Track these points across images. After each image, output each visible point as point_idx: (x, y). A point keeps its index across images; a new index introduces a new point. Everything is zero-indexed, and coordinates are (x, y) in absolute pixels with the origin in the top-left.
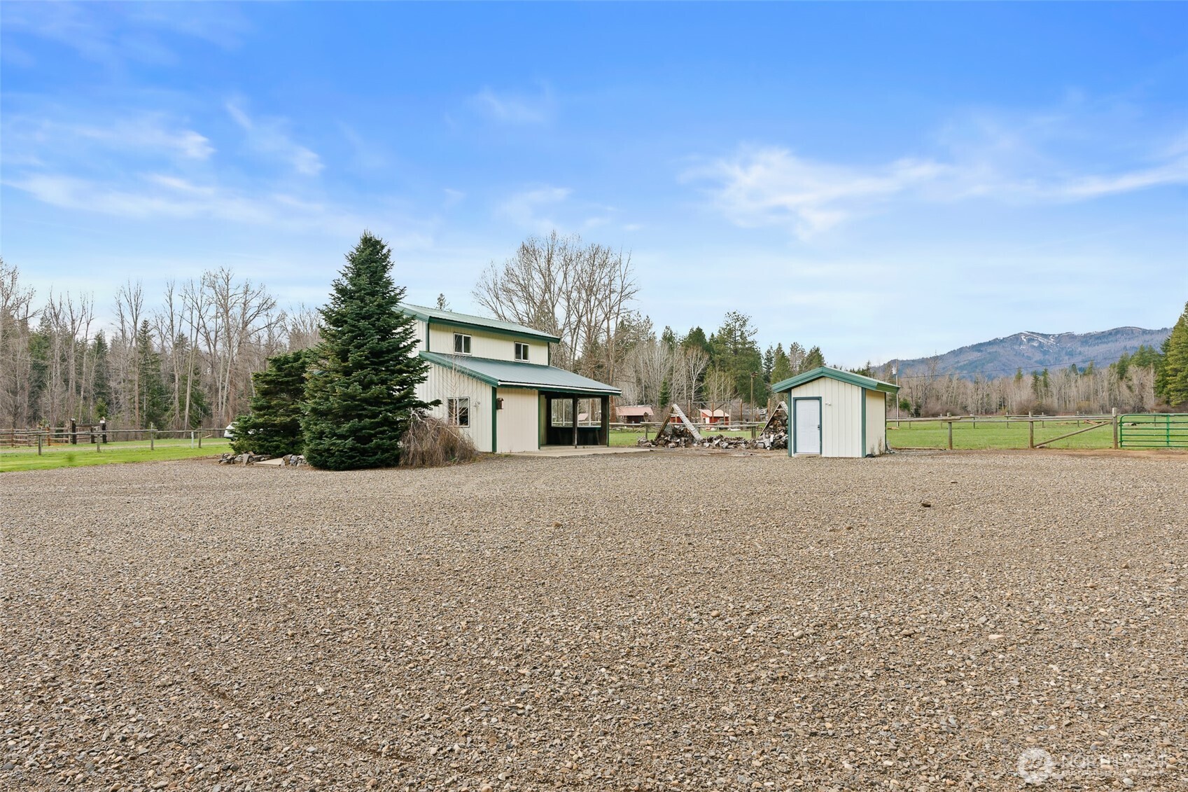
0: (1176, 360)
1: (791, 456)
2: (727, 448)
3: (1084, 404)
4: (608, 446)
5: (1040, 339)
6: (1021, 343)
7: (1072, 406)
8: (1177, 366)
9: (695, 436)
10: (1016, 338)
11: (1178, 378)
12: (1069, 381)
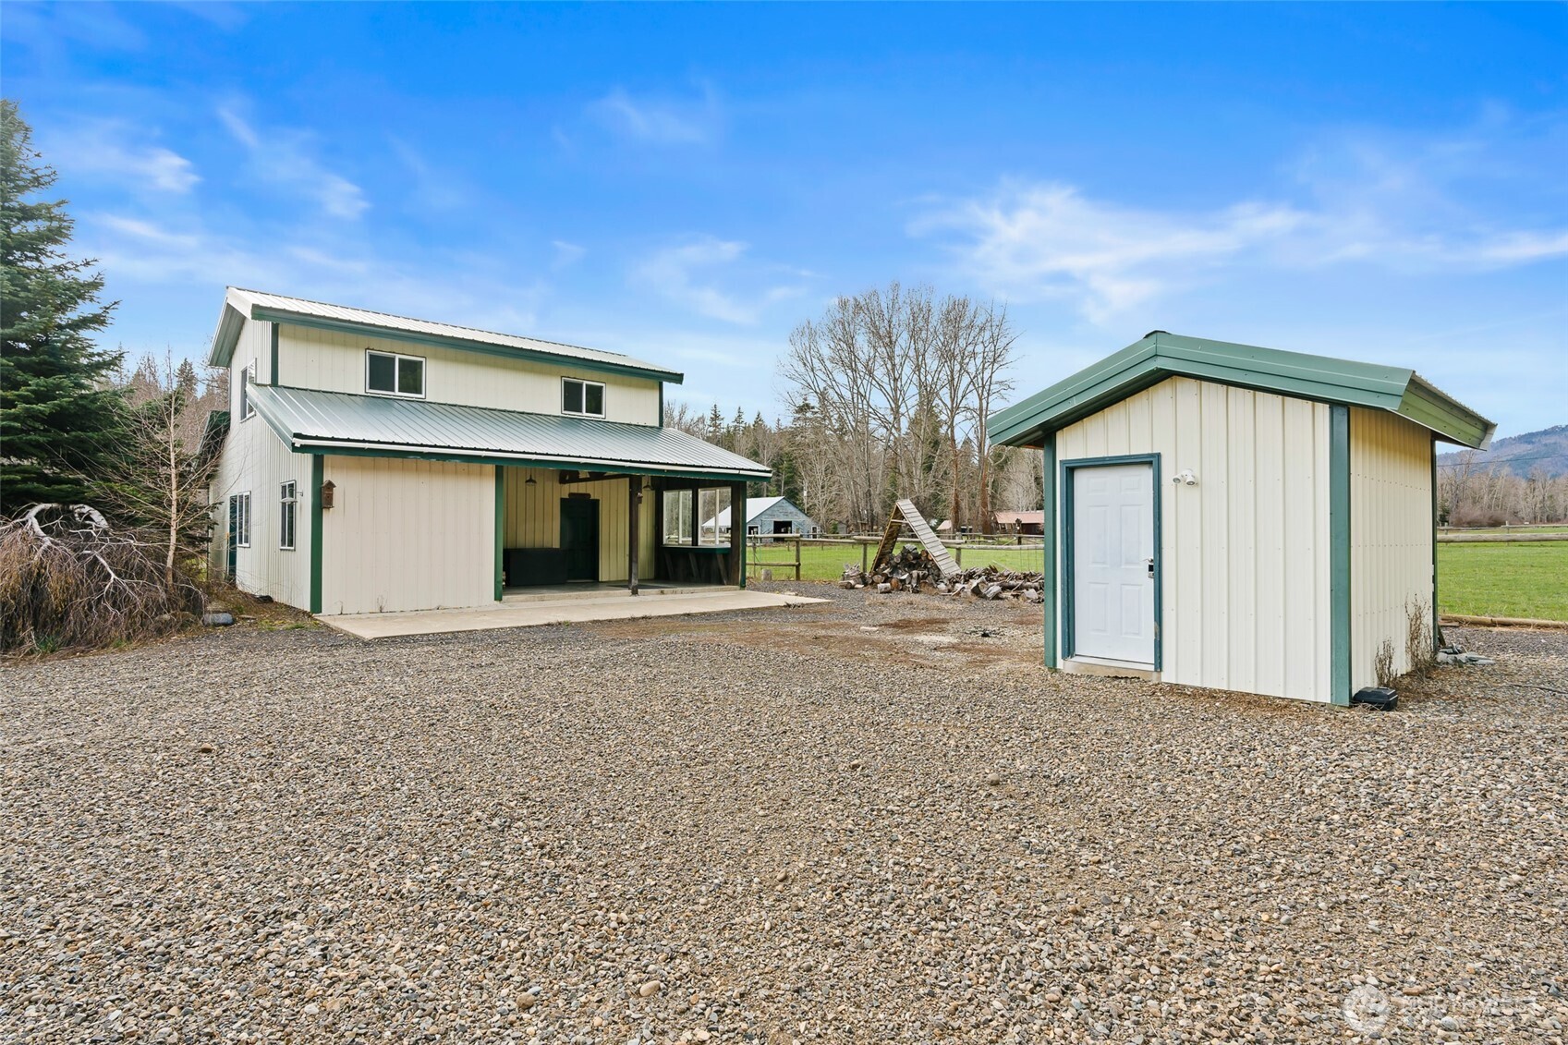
1: (1054, 669)
2: (997, 597)
4: (743, 586)
9: (942, 568)
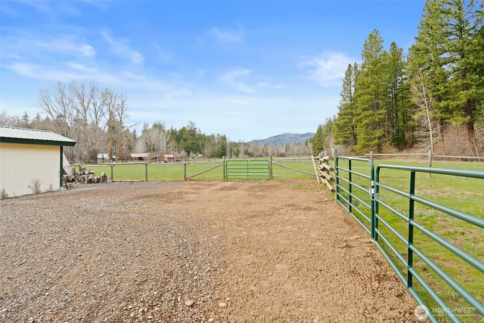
0: (317, 141)
3: (298, 153)
5: (290, 135)
6: (286, 136)
7: (295, 153)
8: (317, 142)
10: (284, 135)
11: (317, 146)
12: (294, 146)
